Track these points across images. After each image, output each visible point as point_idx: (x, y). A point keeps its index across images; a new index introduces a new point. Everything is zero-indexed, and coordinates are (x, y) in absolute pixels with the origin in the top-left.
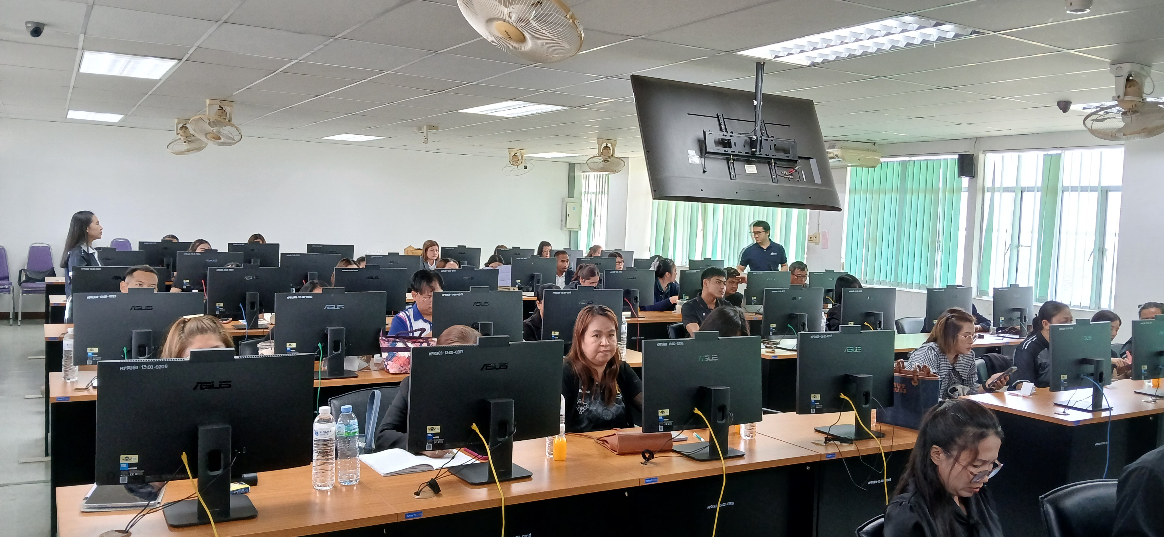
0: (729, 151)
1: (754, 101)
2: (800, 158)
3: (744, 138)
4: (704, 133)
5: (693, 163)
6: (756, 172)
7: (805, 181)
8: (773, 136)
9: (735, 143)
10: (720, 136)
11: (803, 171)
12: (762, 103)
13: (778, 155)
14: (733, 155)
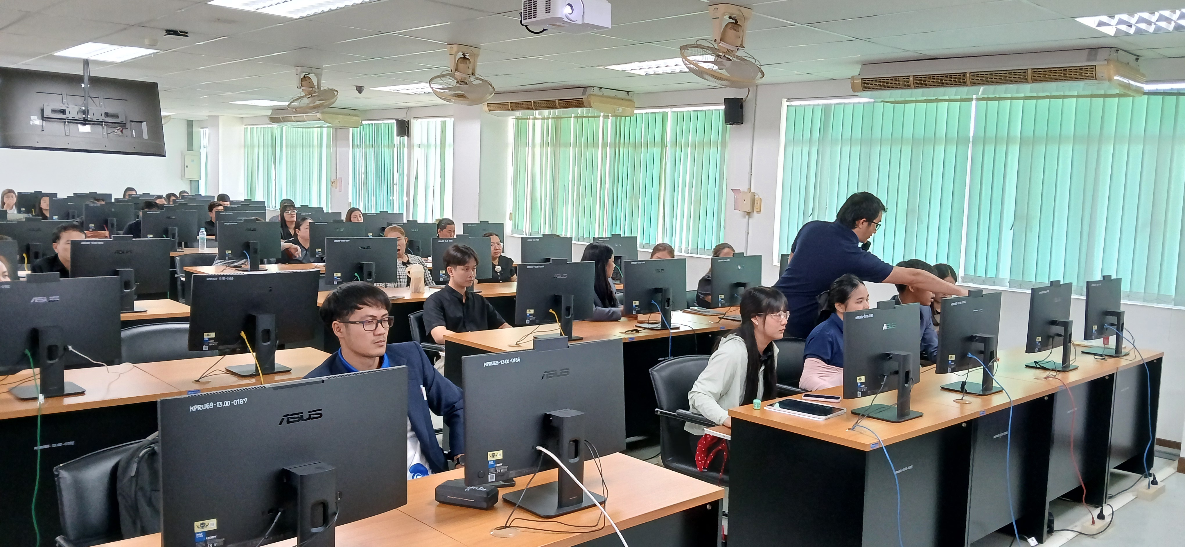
0: (64, 116)
1: (82, 84)
2: (131, 121)
3: (77, 109)
4: (45, 104)
5: (34, 124)
6: (90, 131)
7: (134, 136)
8: (106, 107)
9: (69, 112)
10: (58, 106)
11: (134, 131)
12: (89, 86)
13: (108, 120)
14: (68, 119)
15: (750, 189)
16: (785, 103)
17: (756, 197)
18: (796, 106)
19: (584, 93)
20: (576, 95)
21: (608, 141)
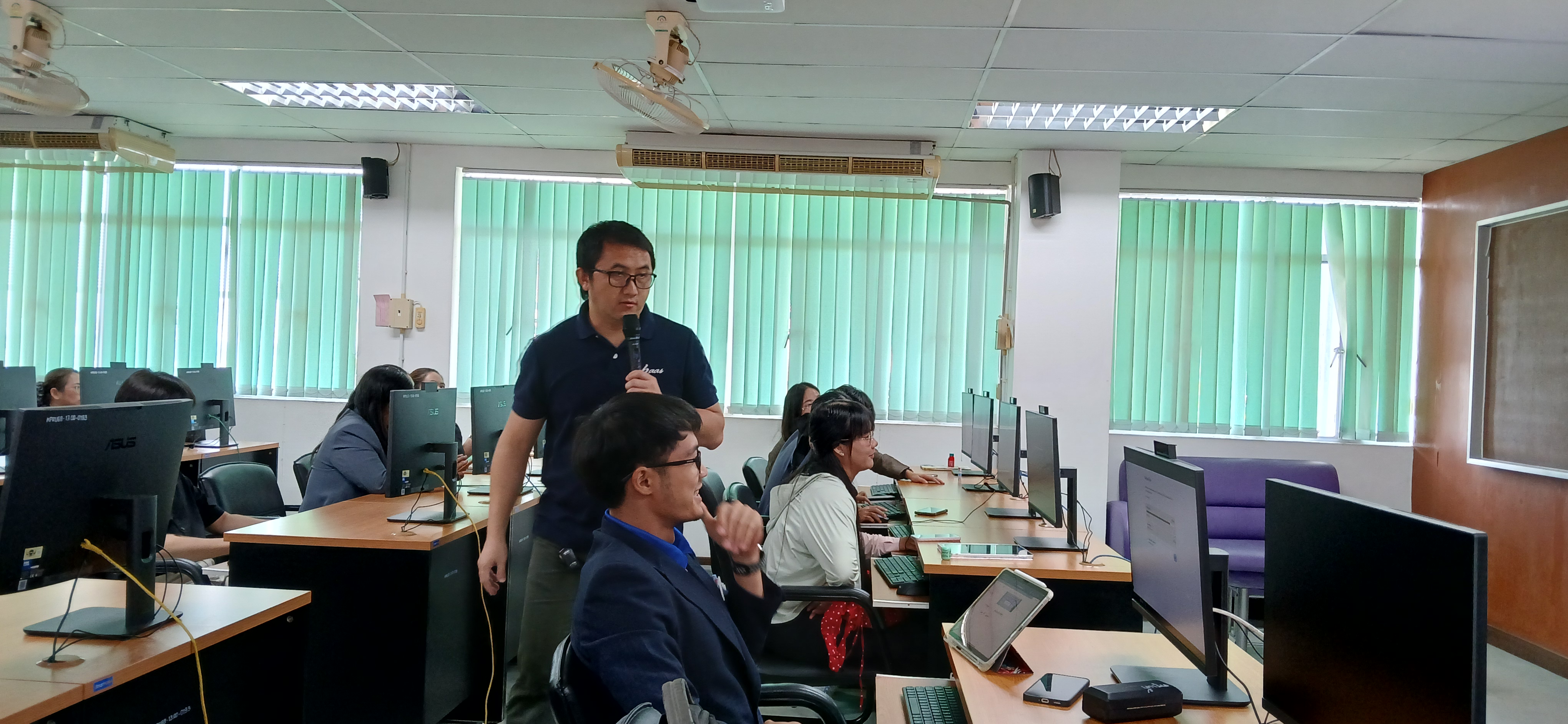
15: (404, 295)
16: (460, 174)
17: (416, 307)
18: (478, 179)
20: (82, 125)
21: (103, 212)
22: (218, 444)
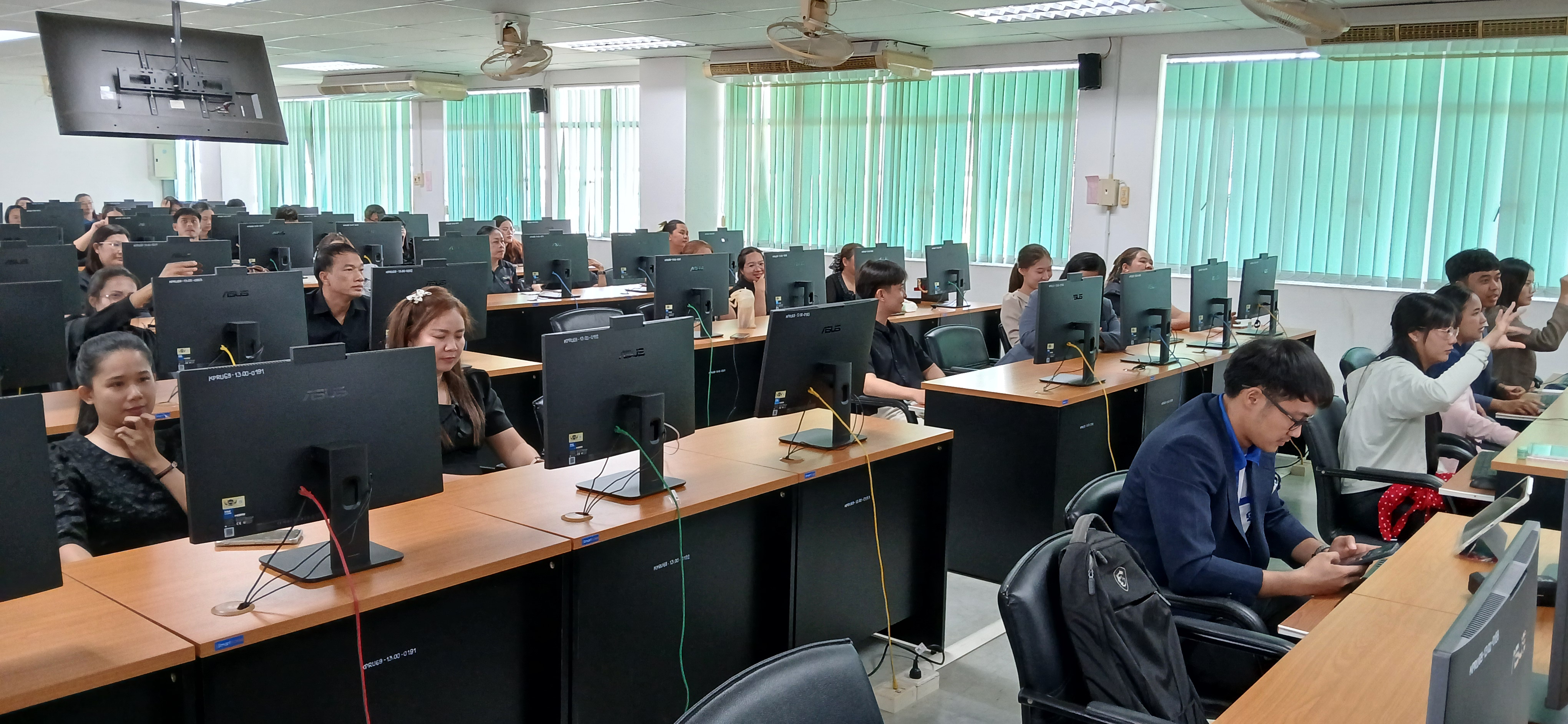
0: (148, 87)
1: (172, 38)
2: (237, 93)
3: (165, 75)
4: (118, 69)
5: (106, 99)
6: (184, 108)
7: (244, 115)
8: (202, 73)
9: (155, 80)
10: (138, 72)
11: (242, 107)
12: (181, 41)
13: (209, 91)
14: (153, 91)
15: (1111, 176)
16: (1164, 60)
17: (1121, 185)
18: (1182, 64)
19: (874, 49)
20: (864, 51)
21: (882, 115)
22: (955, 305)
